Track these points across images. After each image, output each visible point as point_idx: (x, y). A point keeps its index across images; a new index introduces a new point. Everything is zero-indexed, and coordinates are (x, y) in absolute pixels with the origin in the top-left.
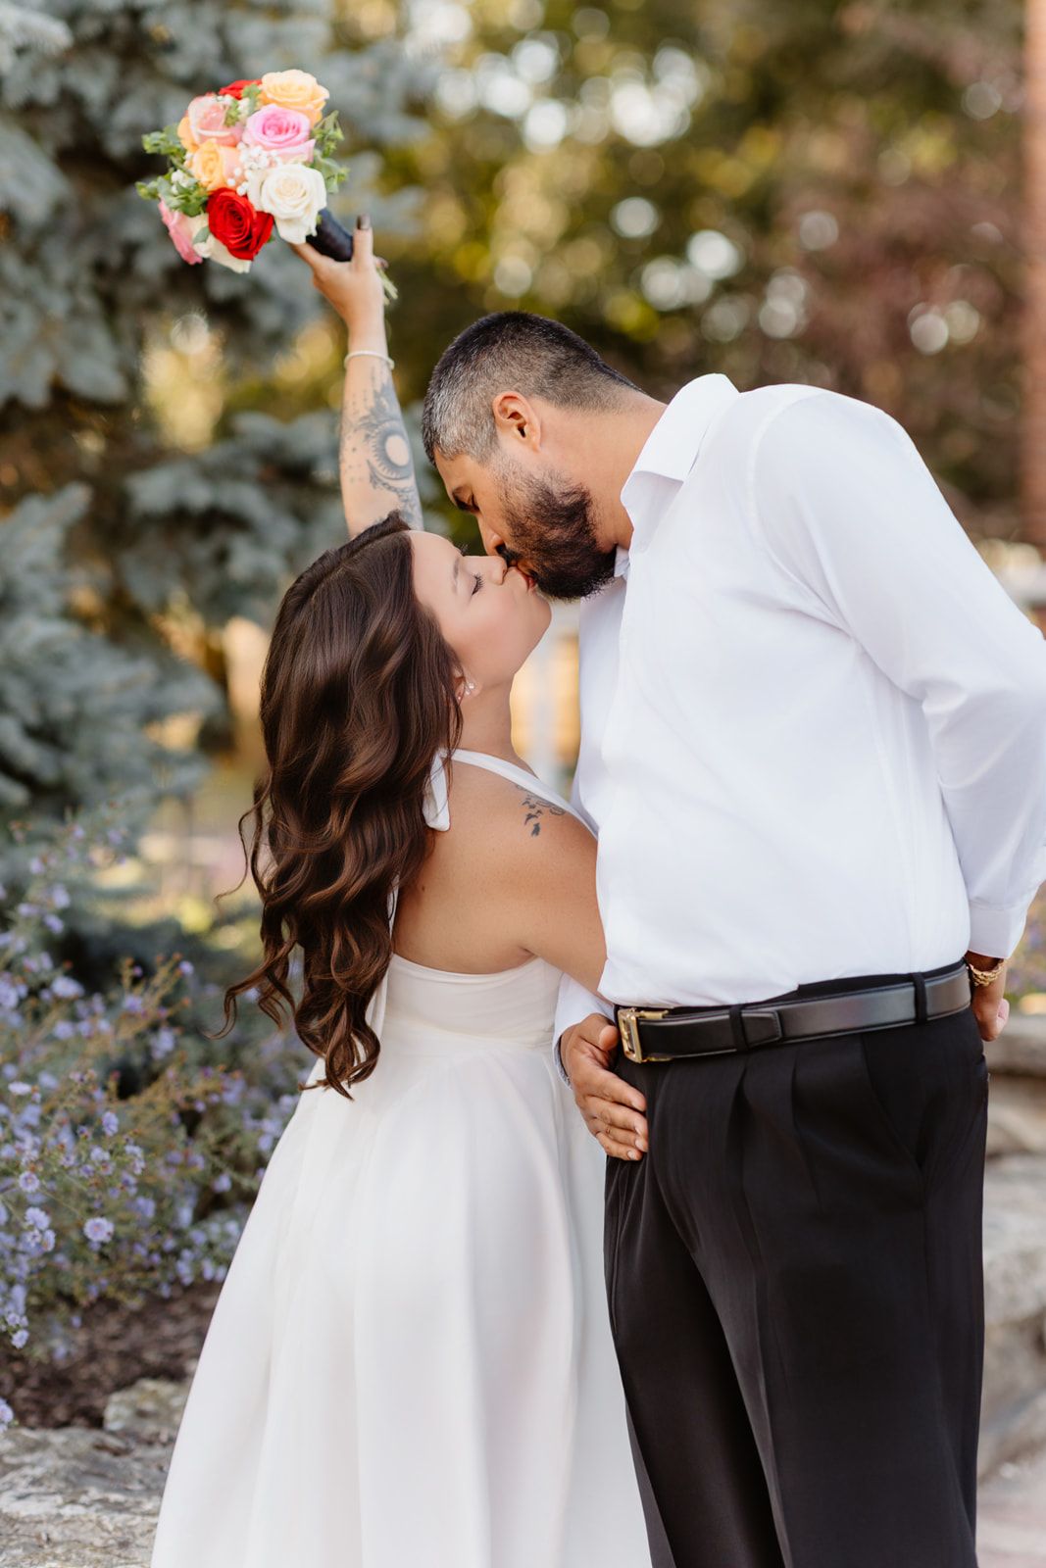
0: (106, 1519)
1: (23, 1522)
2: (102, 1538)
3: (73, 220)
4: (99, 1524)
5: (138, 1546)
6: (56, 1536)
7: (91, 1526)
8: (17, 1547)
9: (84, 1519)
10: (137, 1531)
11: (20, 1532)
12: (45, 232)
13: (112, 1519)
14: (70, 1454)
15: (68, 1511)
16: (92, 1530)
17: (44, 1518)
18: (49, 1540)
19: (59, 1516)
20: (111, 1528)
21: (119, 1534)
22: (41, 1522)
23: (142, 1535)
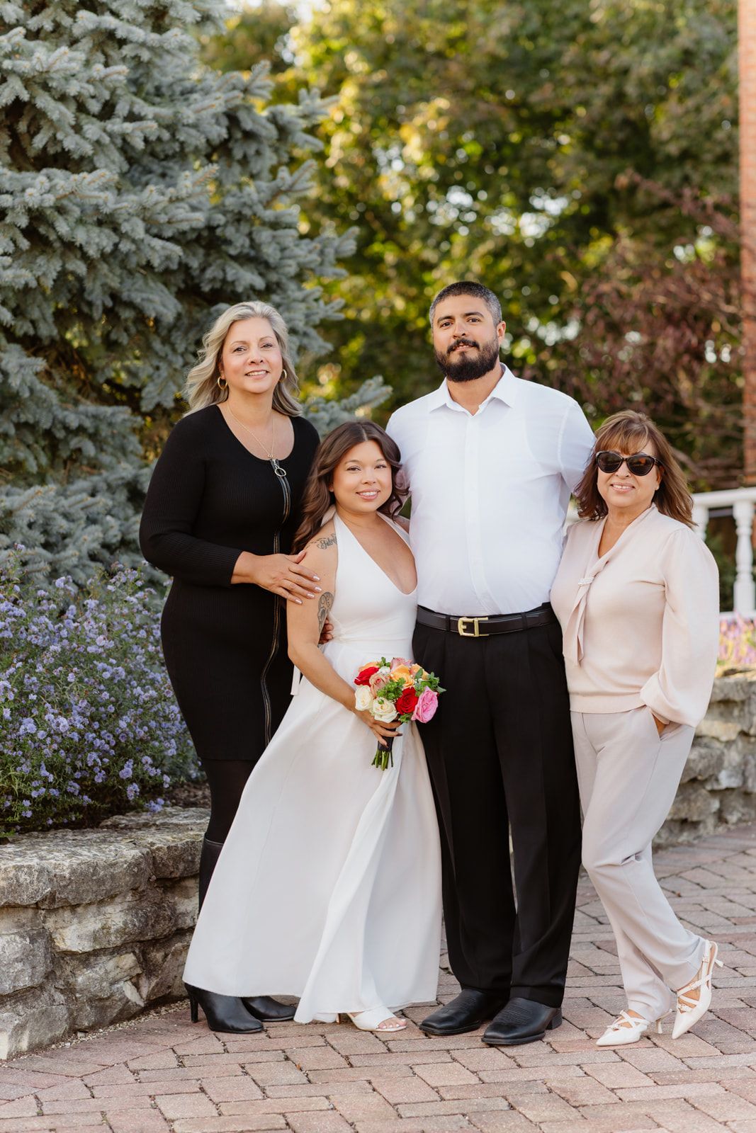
3: (185, 321)
12: (173, 327)
15: (198, 821)
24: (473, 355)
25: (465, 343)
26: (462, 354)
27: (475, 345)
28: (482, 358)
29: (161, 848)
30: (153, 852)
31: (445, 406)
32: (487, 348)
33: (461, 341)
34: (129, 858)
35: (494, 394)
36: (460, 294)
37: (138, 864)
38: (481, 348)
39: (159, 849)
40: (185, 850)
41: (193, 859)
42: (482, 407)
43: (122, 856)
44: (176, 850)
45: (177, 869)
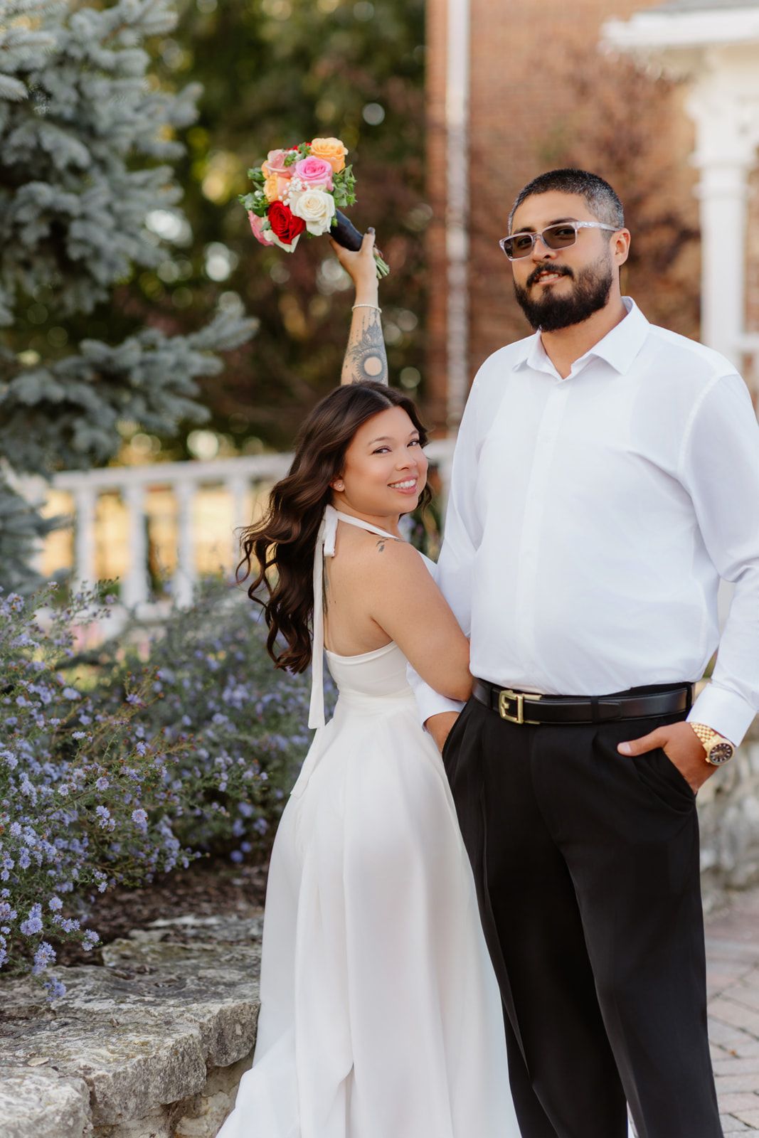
0: (151, 1009)
1: (97, 1014)
2: (152, 1020)
4: (148, 1012)
5: (177, 1024)
6: (121, 1020)
7: (142, 1014)
8: (101, 1027)
9: (137, 1010)
10: (174, 1015)
11: (97, 1020)
13: (155, 1009)
14: (101, 978)
15: (124, 1007)
16: (144, 1016)
17: (111, 1011)
18: (118, 1023)
19: (120, 1009)
20: (157, 1014)
21: (163, 1017)
22: (109, 1013)
23: (178, 1017)
24: (563, 288)
25: (551, 269)
26: (547, 288)
27: (567, 272)
28: (580, 293)
29: (103, 1077)
30: (90, 1083)
31: (524, 366)
32: (587, 275)
33: (543, 268)
34: (63, 1105)
35: (597, 350)
36: (545, 190)
37: (74, 1113)
38: (576, 276)
39: (99, 1079)
40: (137, 1076)
41: (147, 1088)
42: (575, 369)
43: (50, 1101)
44: (125, 1079)
45: (126, 1108)
